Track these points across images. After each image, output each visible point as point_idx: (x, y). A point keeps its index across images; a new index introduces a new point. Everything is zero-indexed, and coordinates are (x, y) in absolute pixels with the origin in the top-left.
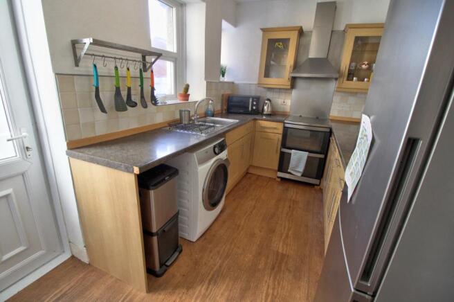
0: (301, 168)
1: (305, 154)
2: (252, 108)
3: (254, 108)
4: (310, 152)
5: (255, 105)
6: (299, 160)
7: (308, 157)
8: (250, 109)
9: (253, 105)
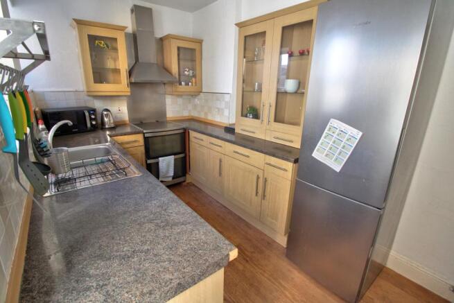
0: (171, 173)
1: (172, 158)
2: (91, 124)
3: (94, 123)
4: (175, 154)
5: (94, 119)
6: (168, 166)
7: (175, 160)
8: (89, 125)
9: (91, 119)
